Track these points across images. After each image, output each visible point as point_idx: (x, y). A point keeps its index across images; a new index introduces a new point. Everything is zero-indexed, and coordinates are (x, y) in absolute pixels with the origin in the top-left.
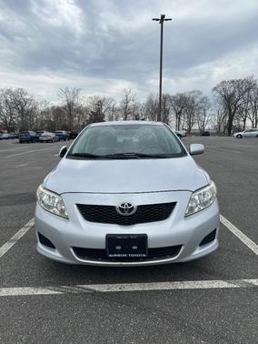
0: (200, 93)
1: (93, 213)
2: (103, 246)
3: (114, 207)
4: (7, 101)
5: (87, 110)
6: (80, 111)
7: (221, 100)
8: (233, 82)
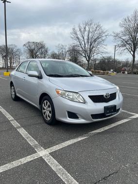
0: (16, 46)
1: (96, 99)
2: (103, 112)
3: (103, 96)
7: (28, 51)
8: (34, 43)
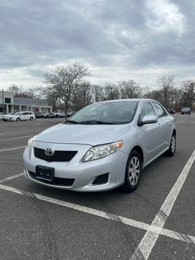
3: (44, 150)
4: (122, 89)
5: (180, 91)
6: (174, 93)
